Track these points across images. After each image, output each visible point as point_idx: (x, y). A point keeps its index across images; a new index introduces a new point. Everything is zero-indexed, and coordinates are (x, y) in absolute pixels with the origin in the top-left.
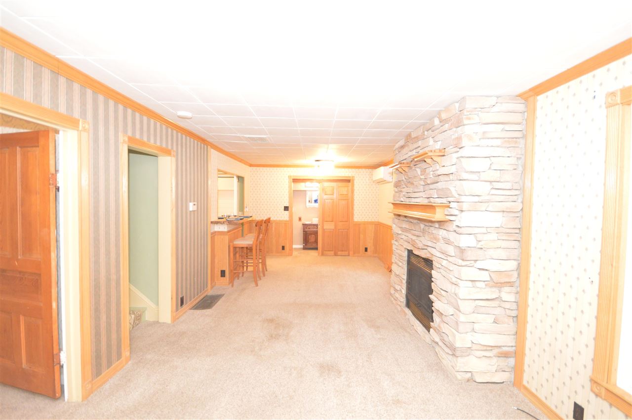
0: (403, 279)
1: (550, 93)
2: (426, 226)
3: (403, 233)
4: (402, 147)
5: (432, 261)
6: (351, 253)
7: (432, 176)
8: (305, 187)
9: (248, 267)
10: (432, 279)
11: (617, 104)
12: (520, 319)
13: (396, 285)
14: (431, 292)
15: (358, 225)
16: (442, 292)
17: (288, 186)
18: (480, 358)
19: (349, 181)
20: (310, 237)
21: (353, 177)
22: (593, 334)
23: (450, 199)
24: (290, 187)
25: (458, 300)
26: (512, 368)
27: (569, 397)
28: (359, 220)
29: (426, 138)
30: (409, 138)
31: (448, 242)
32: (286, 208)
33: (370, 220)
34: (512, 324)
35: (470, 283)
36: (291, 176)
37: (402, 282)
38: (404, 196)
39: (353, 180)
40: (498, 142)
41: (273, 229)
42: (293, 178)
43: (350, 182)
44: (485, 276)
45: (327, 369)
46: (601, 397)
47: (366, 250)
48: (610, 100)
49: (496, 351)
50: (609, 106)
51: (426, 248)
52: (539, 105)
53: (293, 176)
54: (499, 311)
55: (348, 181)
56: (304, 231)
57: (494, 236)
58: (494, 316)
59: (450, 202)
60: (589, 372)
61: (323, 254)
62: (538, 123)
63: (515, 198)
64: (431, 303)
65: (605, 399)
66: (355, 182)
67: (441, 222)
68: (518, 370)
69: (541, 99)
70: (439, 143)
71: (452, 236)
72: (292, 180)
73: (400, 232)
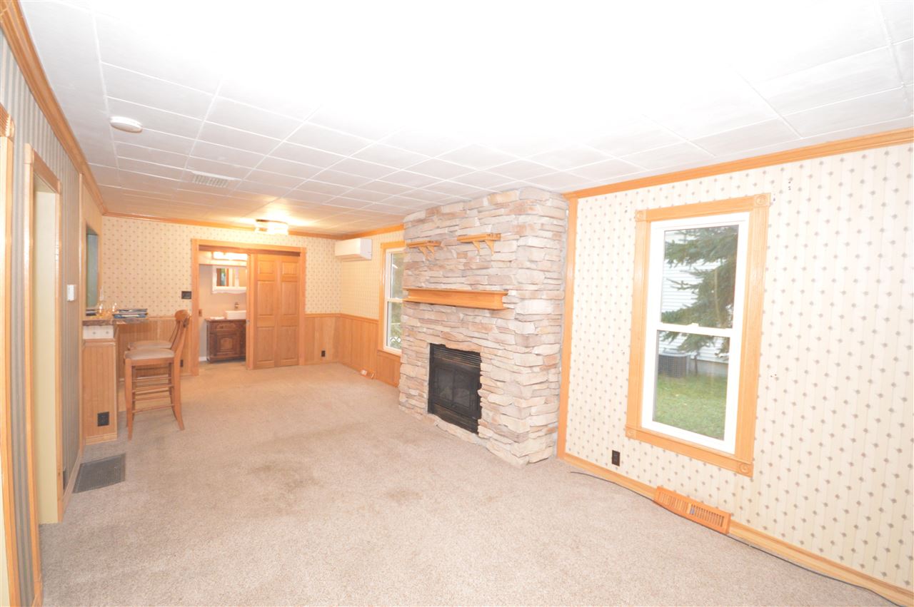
0: (424, 380)
1: (590, 199)
2: (467, 315)
3: (424, 325)
4: (421, 221)
5: (478, 354)
6: (302, 360)
7: (478, 261)
8: (213, 258)
9: (136, 402)
10: (481, 373)
11: (644, 221)
12: (561, 396)
13: (410, 390)
14: (479, 386)
15: (313, 318)
16: (499, 383)
17: (189, 256)
18: (534, 439)
19: (297, 254)
20: (222, 341)
21: (305, 249)
22: (626, 392)
23: (508, 287)
24: (194, 259)
25: (522, 388)
26: (555, 442)
27: (607, 448)
28: (314, 312)
29: (466, 218)
30: (434, 211)
31: (503, 330)
32: (186, 295)
33: (328, 312)
34: (556, 401)
35: (529, 369)
36: (196, 240)
37: (423, 385)
38: (427, 280)
39: (305, 254)
40: (549, 234)
41: (159, 331)
42: (198, 243)
43: (299, 255)
44: (540, 361)
45: (399, 495)
46: (633, 438)
47: (323, 354)
48: (638, 216)
49: (545, 430)
50: (638, 220)
51: (469, 339)
52: (580, 207)
53: (201, 240)
54: (547, 392)
55: (295, 254)
56: (211, 333)
57: (546, 323)
58: (544, 398)
59: (507, 290)
60: (624, 422)
61: (256, 367)
62: (579, 222)
63: (558, 287)
64: (479, 398)
65: (637, 439)
66: (307, 255)
67: (494, 310)
68: (561, 442)
69: (581, 201)
70: (490, 226)
71: (512, 325)
72: (198, 246)
73: (419, 324)
